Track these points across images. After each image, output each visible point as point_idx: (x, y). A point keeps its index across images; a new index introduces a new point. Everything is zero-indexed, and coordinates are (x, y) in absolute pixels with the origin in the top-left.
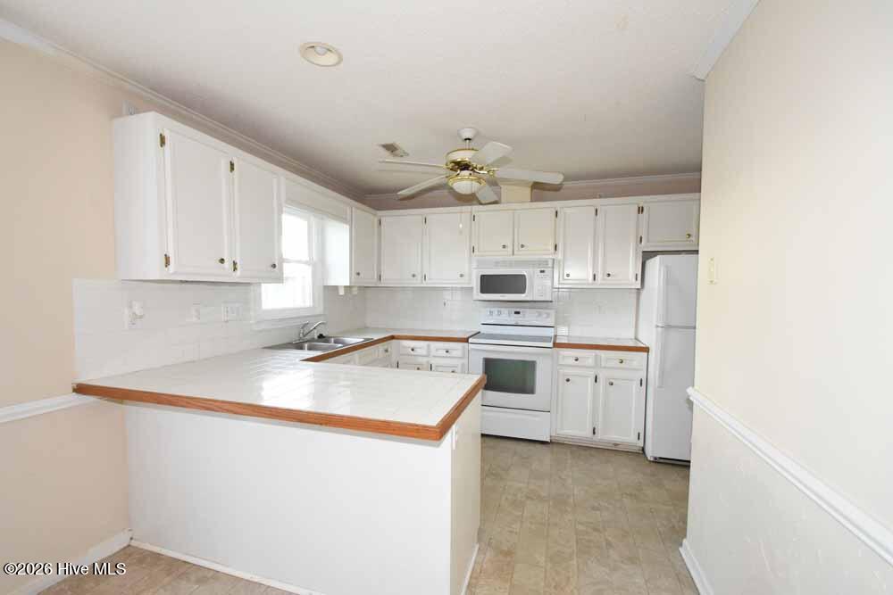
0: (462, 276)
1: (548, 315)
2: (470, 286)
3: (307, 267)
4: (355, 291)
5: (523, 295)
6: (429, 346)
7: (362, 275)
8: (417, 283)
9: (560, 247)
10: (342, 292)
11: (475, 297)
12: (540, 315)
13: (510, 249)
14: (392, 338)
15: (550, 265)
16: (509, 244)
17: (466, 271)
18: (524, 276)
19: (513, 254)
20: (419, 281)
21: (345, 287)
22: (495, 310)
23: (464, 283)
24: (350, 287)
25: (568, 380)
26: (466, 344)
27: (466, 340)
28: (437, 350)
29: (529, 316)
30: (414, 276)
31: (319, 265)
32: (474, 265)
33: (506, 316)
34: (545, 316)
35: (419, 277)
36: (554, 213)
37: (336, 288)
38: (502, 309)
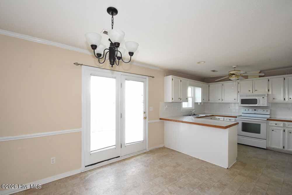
0: (235, 99)
1: (267, 111)
2: (238, 102)
3: (191, 98)
4: (202, 104)
5: (257, 105)
6: (224, 118)
7: (204, 100)
8: (220, 101)
9: (270, 91)
10: (199, 104)
11: (239, 105)
12: (264, 111)
13: (251, 91)
14: (213, 116)
15: (266, 96)
16: (251, 90)
17: (236, 98)
18: (257, 99)
19: (253, 93)
20: (221, 101)
21: (200, 103)
22: (247, 109)
23: (235, 101)
24: (201, 103)
25: (273, 130)
26: (236, 118)
27: (236, 117)
28: (226, 119)
29: (259, 111)
30: (219, 100)
31: (194, 98)
32: (239, 96)
33: (251, 111)
34: (266, 111)
35: (221, 100)
36: (268, 80)
37: (198, 103)
38: (250, 109)
